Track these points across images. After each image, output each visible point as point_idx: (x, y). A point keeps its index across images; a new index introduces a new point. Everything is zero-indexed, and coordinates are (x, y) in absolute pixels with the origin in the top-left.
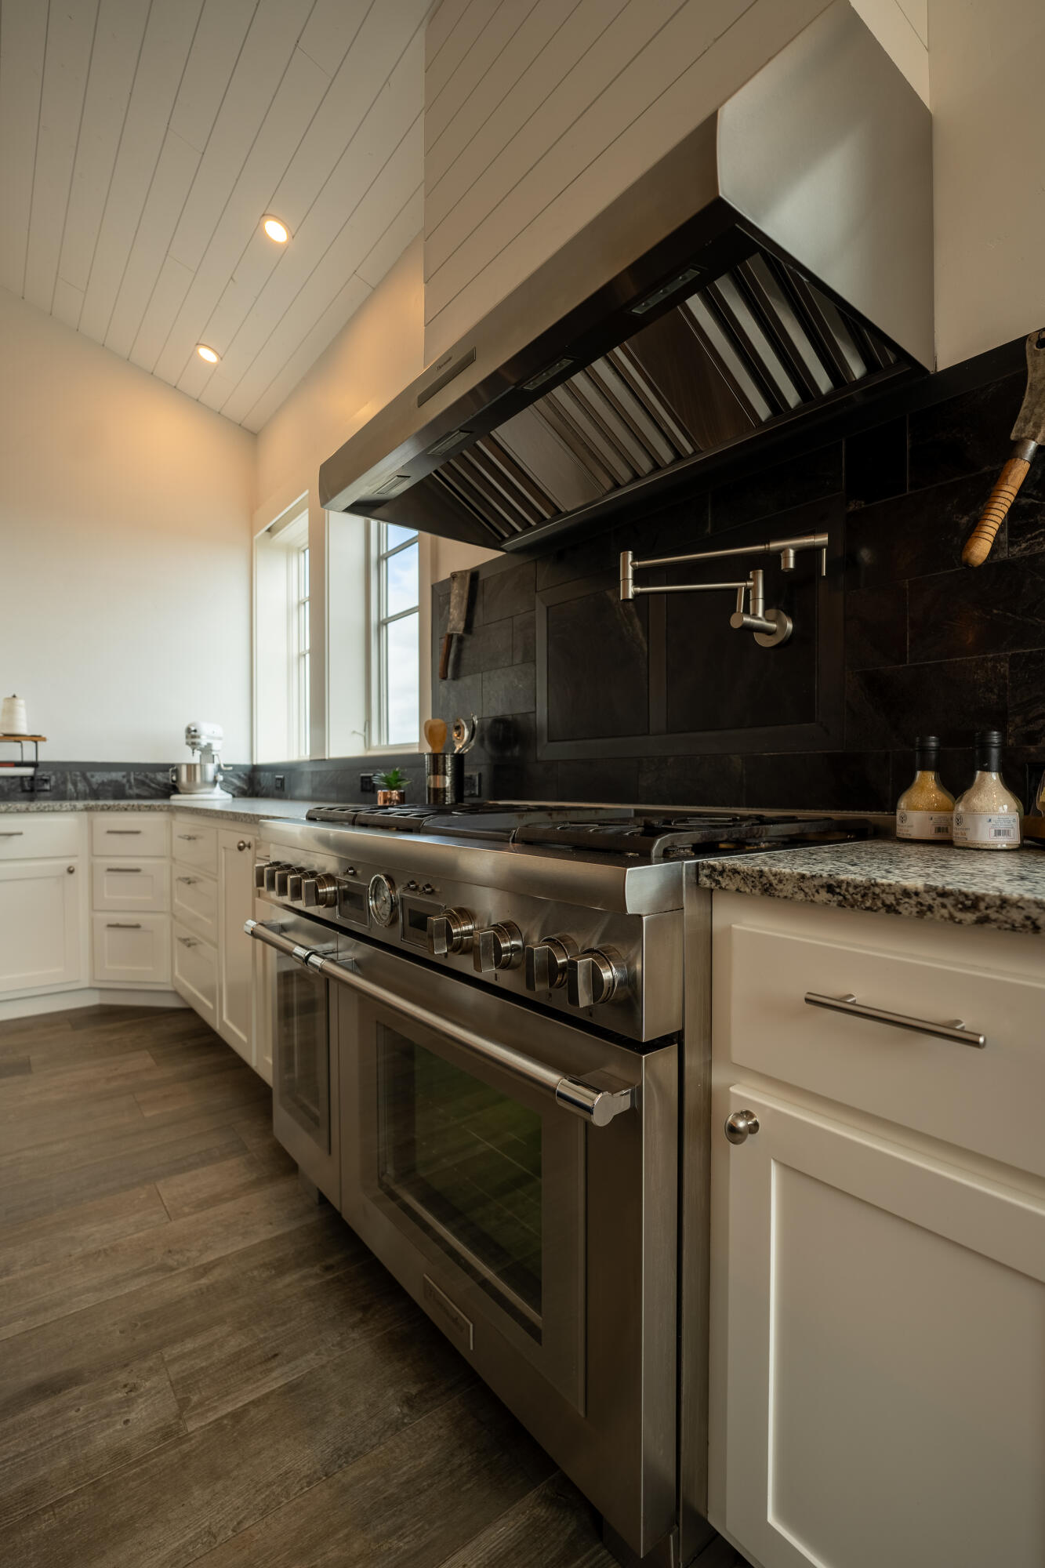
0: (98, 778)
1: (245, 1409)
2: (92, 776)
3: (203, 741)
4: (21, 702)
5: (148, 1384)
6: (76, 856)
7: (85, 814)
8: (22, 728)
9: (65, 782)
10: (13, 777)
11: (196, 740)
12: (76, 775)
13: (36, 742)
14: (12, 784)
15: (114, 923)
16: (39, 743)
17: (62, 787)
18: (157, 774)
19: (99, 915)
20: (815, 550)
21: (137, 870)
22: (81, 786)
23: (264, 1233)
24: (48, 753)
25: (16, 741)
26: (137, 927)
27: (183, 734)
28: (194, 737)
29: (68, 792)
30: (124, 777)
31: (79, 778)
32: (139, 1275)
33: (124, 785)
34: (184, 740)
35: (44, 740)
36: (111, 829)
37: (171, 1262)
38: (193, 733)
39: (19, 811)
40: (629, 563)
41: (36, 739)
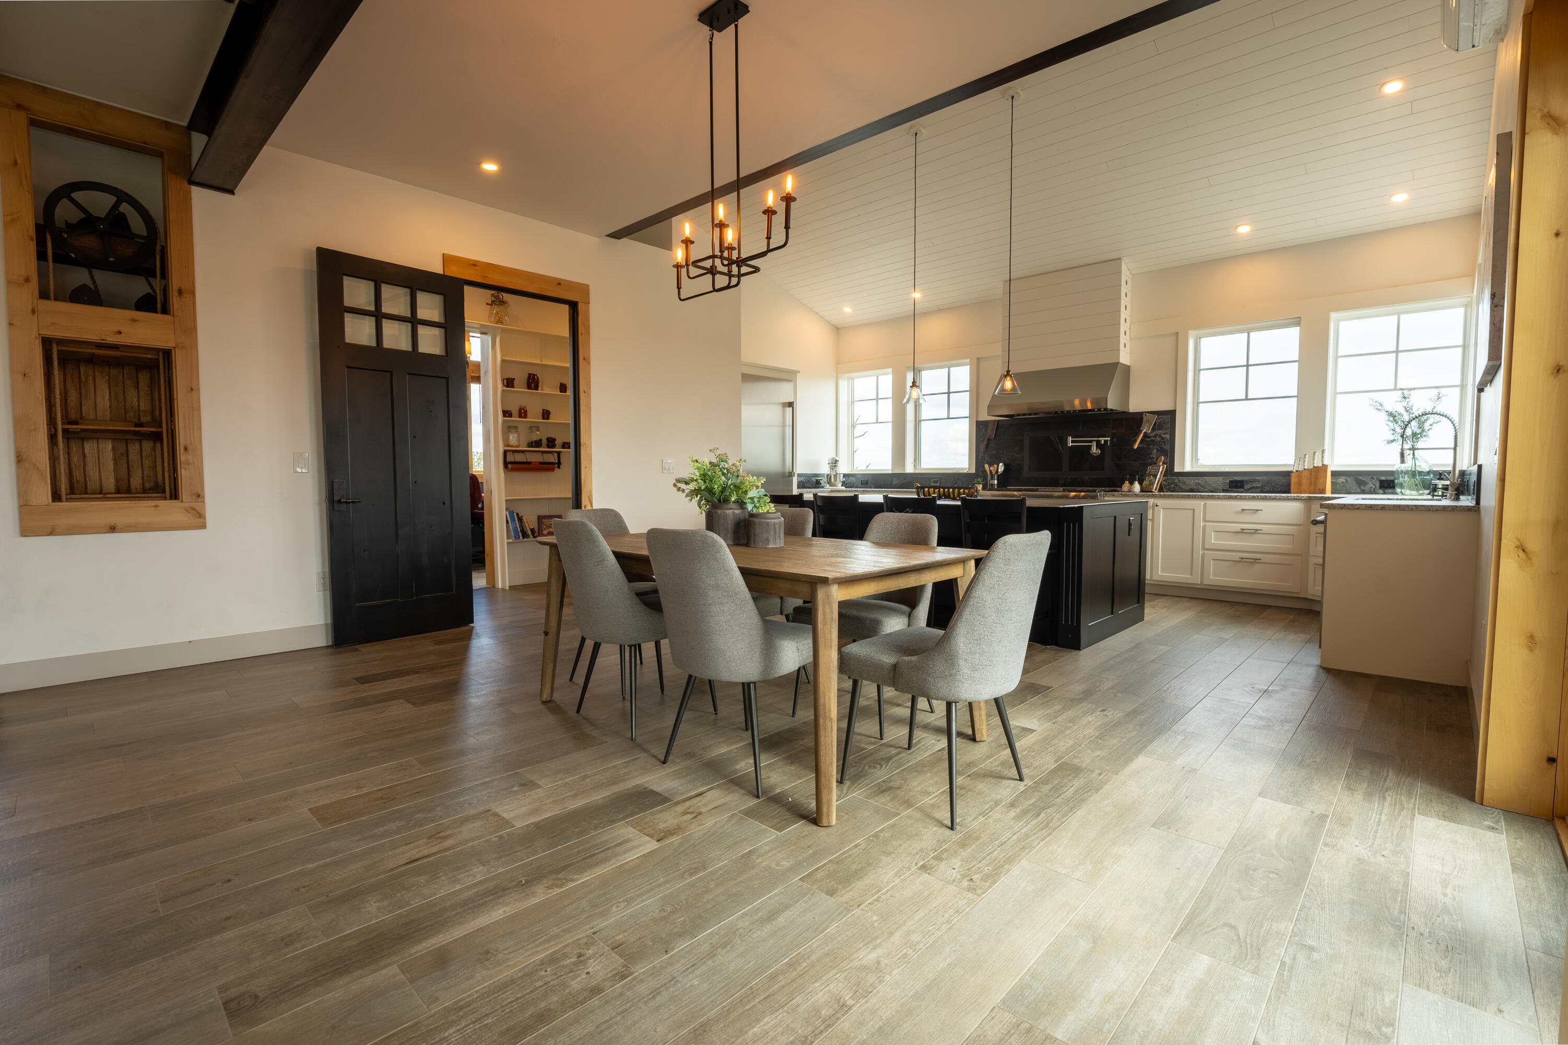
20: (1107, 441)
40: (1070, 439)
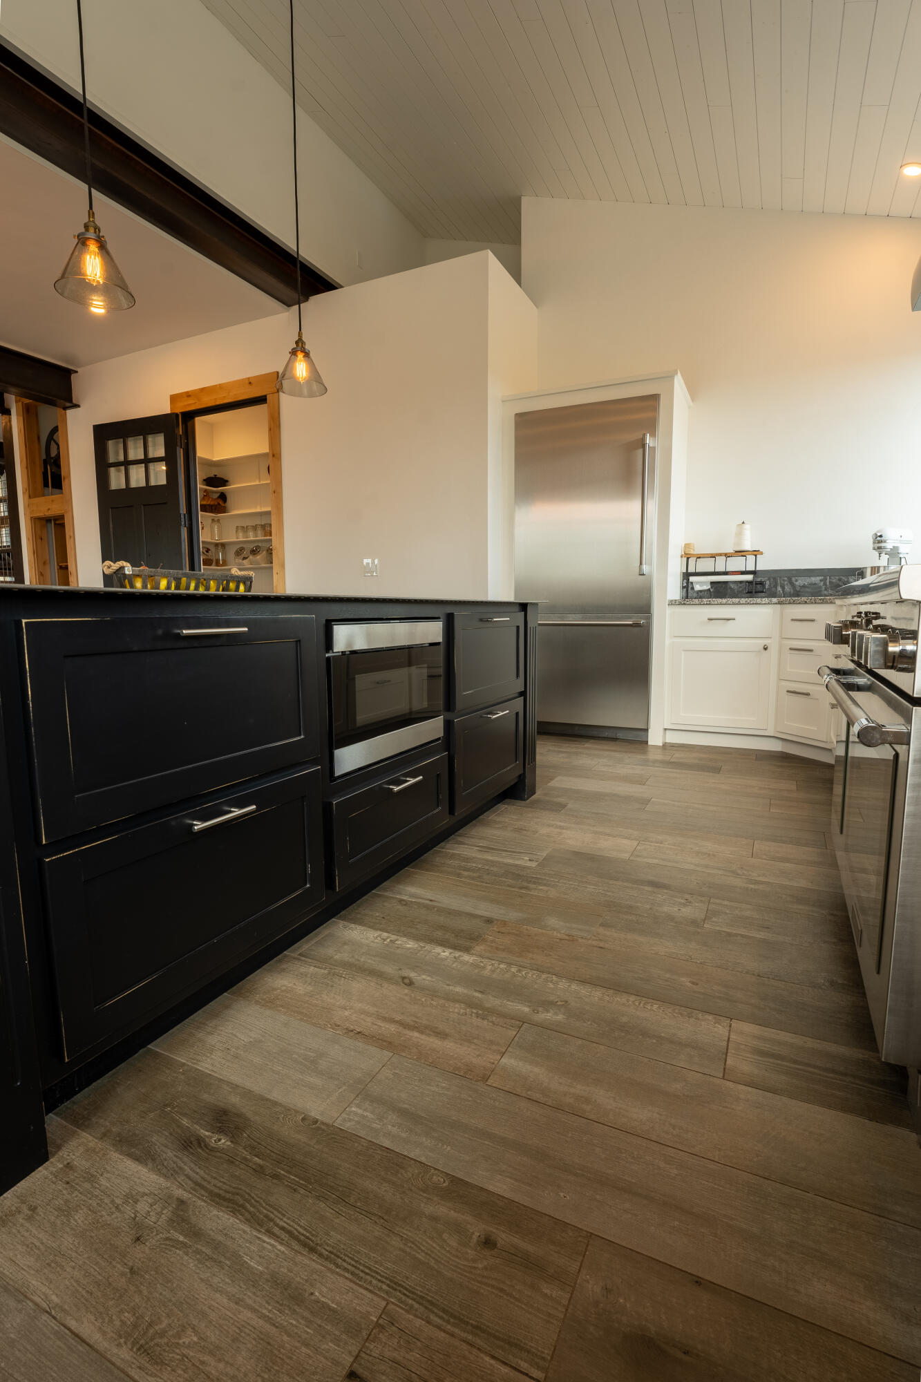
0: (800, 582)
1: (736, 935)
2: (796, 581)
3: (889, 545)
4: (747, 526)
5: (697, 904)
6: (770, 638)
7: (778, 606)
8: (747, 546)
9: (776, 586)
10: (741, 582)
11: (882, 545)
12: (784, 580)
13: (756, 556)
14: (740, 587)
15: (792, 690)
16: (758, 556)
17: (773, 589)
18: (850, 577)
19: (783, 683)
21: (811, 651)
22: (787, 588)
23: (802, 883)
24: (764, 564)
25: (742, 556)
26: (808, 694)
27: (870, 543)
28: (879, 542)
29: (778, 593)
30: (821, 581)
31: (786, 583)
32: (720, 869)
33: (820, 587)
34: (871, 545)
35: (762, 553)
36: (794, 618)
37: (739, 872)
38: (879, 538)
39: (733, 604)
41: (756, 553)
